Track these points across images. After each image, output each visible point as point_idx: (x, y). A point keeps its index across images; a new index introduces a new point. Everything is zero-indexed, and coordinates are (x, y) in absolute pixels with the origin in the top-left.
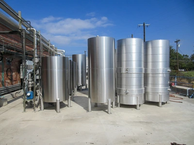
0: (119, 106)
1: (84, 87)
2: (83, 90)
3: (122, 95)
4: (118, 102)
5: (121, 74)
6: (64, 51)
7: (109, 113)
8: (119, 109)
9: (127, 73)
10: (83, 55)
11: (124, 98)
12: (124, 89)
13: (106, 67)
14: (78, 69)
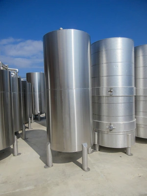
0: (97, 149)
1: (43, 115)
2: (42, 119)
3: (103, 133)
4: (96, 143)
5: (99, 97)
6: (17, 70)
7: (86, 168)
8: (98, 154)
9: (111, 96)
10: (40, 73)
11: (105, 136)
12: (105, 122)
13: (76, 87)
14: (34, 91)
